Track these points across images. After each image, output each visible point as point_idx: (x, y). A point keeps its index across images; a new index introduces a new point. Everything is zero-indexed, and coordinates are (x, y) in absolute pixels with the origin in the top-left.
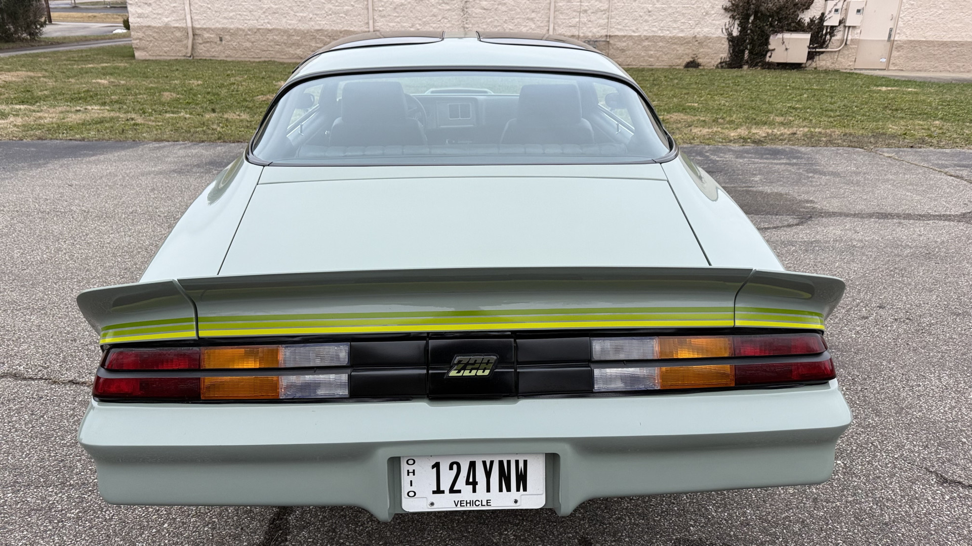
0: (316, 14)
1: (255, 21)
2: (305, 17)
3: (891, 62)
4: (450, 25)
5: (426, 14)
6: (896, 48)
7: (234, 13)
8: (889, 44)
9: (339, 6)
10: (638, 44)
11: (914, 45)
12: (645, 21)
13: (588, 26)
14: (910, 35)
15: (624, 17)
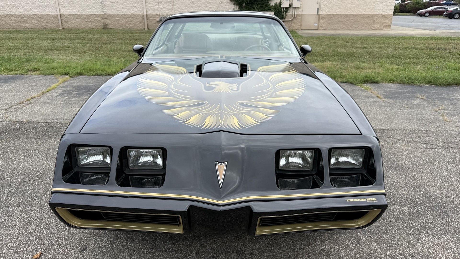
0: (32, 7)
3: (320, 26)
6: (321, 18)
8: (318, 16)
9: (42, 3)
11: (330, 16)
14: (328, 11)
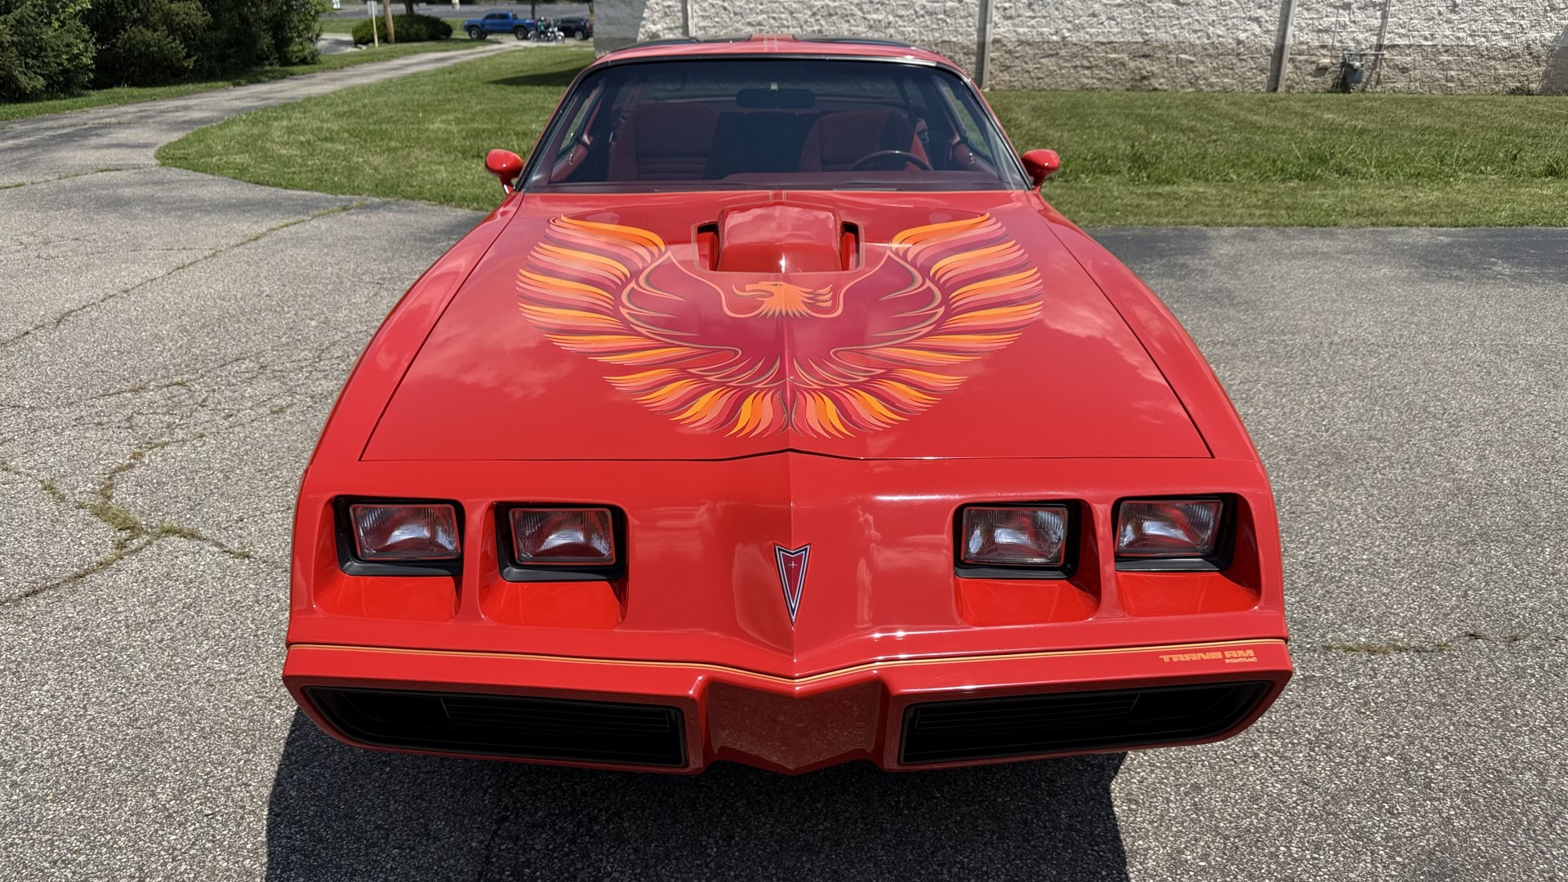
1: (799, 30)
2: (880, 21)
4: (1119, 30)
5: (1081, 13)
7: (765, 16)
10: (1431, 60)
12: (1446, 22)
13: (1350, 30)
15: (1412, 15)
